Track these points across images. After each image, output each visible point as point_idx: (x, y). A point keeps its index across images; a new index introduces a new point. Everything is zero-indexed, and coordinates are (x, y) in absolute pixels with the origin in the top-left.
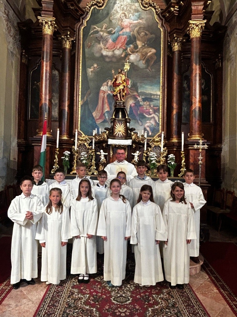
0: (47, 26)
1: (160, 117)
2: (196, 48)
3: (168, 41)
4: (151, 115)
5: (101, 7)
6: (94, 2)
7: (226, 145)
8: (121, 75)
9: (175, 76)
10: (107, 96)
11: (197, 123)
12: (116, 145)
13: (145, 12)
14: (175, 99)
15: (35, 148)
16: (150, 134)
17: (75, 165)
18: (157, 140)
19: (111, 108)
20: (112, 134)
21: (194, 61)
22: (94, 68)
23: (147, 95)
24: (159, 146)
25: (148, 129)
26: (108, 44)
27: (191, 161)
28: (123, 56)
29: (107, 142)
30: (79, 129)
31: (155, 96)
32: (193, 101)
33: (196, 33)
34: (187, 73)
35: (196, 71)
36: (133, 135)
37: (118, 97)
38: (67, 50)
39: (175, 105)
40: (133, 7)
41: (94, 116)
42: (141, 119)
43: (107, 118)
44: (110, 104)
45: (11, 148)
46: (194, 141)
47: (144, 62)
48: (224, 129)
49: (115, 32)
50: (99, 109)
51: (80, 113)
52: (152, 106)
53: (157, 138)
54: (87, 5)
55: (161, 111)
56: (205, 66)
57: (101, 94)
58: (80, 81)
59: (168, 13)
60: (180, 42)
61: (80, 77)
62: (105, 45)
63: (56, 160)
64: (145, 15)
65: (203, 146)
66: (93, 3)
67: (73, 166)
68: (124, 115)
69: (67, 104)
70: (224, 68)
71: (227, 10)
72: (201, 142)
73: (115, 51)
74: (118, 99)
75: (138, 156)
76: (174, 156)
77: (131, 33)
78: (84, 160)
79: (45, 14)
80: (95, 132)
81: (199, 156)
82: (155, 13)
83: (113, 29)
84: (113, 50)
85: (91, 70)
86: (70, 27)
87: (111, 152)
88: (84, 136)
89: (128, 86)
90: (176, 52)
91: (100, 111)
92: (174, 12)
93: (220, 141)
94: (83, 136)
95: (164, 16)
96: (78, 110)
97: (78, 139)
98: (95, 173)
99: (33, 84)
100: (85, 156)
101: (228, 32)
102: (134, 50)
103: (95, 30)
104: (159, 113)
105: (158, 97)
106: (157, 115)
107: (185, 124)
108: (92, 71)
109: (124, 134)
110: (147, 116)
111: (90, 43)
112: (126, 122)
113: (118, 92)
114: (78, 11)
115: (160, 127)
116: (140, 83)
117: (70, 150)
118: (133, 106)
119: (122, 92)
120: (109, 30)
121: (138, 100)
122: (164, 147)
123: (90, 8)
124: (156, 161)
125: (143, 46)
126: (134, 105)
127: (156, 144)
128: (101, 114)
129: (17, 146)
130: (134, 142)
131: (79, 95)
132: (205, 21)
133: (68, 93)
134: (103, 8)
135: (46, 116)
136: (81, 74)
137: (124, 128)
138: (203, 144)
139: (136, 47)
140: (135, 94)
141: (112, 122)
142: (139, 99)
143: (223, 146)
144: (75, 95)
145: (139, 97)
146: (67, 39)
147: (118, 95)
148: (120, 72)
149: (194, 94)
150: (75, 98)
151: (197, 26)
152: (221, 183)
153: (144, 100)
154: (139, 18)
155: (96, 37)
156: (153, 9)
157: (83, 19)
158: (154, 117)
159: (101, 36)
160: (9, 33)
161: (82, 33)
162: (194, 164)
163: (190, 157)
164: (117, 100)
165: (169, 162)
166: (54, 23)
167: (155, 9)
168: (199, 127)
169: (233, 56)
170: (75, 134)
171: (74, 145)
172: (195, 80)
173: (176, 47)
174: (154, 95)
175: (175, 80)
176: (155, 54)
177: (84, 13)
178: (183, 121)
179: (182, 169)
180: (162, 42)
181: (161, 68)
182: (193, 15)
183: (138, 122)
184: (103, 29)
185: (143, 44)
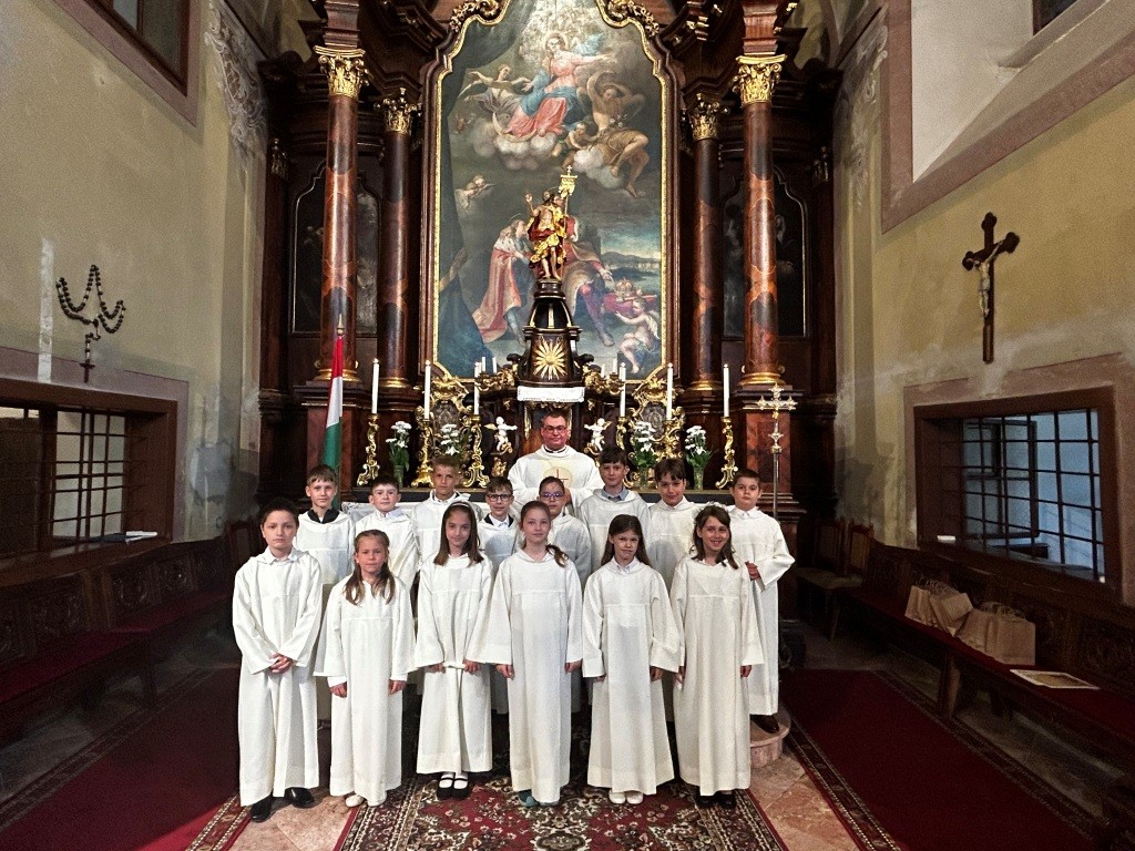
0: (340, 72)
1: (663, 323)
2: (757, 131)
3: (680, 112)
4: (636, 316)
5: (491, 18)
6: (473, 4)
7: (847, 398)
8: (551, 207)
9: (703, 208)
10: (514, 265)
11: (764, 340)
12: (539, 404)
13: (616, 33)
14: (703, 272)
15: (312, 415)
16: (636, 369)
17: (426, 461)
18: (654, 386)
19: (524, 299)
20: (527, 371)
21: (754, 169)
22: (477, 187)
23: (628, 262)
24: (661, 404)
25: (629, 355)
26: (515, 121)
27: (751, 443)
28: (555, 153)
29: (515, 394)
30: (435, 359)
31: (648, 265)
32: (754, 279)
33: (756, 91)
34: (735, 200)
35: (759, 196)
36: (587, 374)
37: (543, 269)
38: (399, 139)
39: (703, 290)
40: (583, 19)
41: (477, 321)
42: (608, 329)
43: (514, 326)
44: (521, 288)
45: (243, 414)
46: (759, 388)
47: (615, 169)
48: (842, 352)
49: (532, 88)
50: (490, 304)
51: (436, 313)
53: (655, 380)
54: (454, 14)
55: (663, 305)
56: (783, 180)
57: (497, 261)
58: (437, 223)
59: (679, 35)
60: (714, 113)
61: (438, 213)
62: (506, 125)
63: (372, 448)
64: (615, 41)
65: (783, 403)
66: (470, 7)
67: (420, 463)
68: (561, 319)
69: (399, 289)
70: (835, 184)
71: (841, 27)
72: (777, 390)
73: (533, 141)
74: (545, 274)
75: (603, 433)
76: (703, 432)
77: (578, 91)
78: (450, 445)
79: (334, 39)
80: (480, 367)
81: (772, 432)
82: (643, 36)
83: (526, 80)
84: (528, 136)
85: (467, 193)
86: (405, 75)
87: (527, 423)
88: (449, 380)
89: (572, 236)
90: (704, 142)
91: (494, 306)
92: (697, 32)
93: (832, 388)
94: (445, 378)
95: (668, 44)
96: (433, 305)
97: (433, 387)
98: (483, 484)
99: (303, 234)
100: (453, 435)
101: (847, 85)
102: (586, 137)
103: (476, 82)
104: (660, 312)
105: (657, 266)
106: (654, 318)
107: (732, 340)
108: (469, 197)
109: (562, 371)
110: (626, 320)
111: (462, 120)
112: (568, 338)
113: (543, 254)
114: (427, 31)
115: (664, 349)
116: (606, 228)
117: (411, 418)
118: (587, 294)
119: (555, 255)
120: (514, 82)
121: (601, 277)
122: (674, 406)
123: (463, 22)
124: (653, 446)
125: (611, 126)
126: (589, 289)
127: (652, 398)
128: (497, 316)
129: (261, 409)
130: (589, 394)
131: (433, 263)
132: (782, 58)
133: (404, 259)
134: (498, 21)
135: (340, 325)
136: (438, 206)
137: (562, 355)
138: (784, 398)
139: (592, 129)
140: (593, 258)
141: (527, 338)
142: (604, 272)
143: (838, 398)
144: (423, 264)
145: (603, 267)
146: (399, 109)
147: (545, 263)
148: (548, 200)
149: (754, 259)
150: (423, 272)
151: (760, 71)
152: (836, 501)
153: (617, 275)
154: (598, 49)
155: (481, 103)
156: (638, 24)
157: (442, 52)
158: (644, 324)
159: (494, 98)
160: (234, 89)
161: (440, 90)
162: (760, 453)
163: (749, 433)
164: (541, 276)
165: (688, 447)
166: (362, 63)
167: (644, 24)
168: (771, 350)
169: (860, 151)
170: (424, 373)
171: (422, 403)
172: (759, 220)
173: (704, 129)
174: (645, 261)
175: (701, 220)
176: (645, 148)
177: (445, 35)
178: (727, 333)
179: (726, 468)
180: (664, 115)
181: (664, 186)
182: (748, 40)
183: (601, 338)
184: (499, 80)
185: (612, 121)
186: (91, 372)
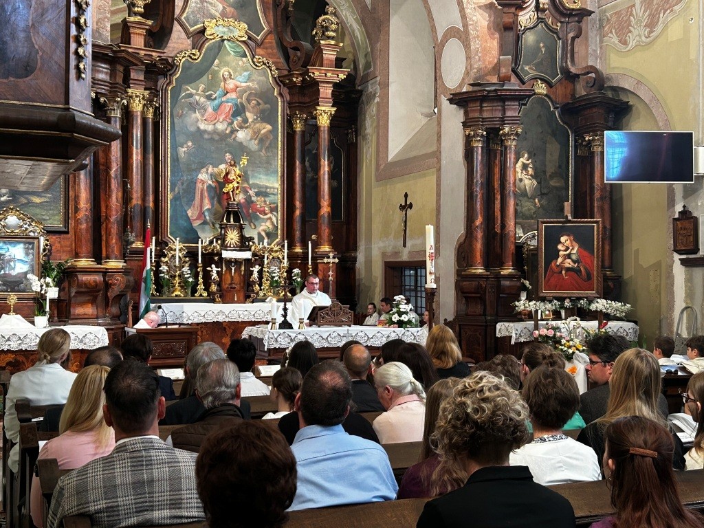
1: (279, 218)
5: (195, 60)
6: (187, 52)
7: (362, 254)
8: (234, 168)
9: (298, 164)
11: (326, 232)
12: (230, 259)
13: (257, 71)
16: (266, 240)
17: (178, 284)
18: (276, 249)
19: (212, 205)
20: (224, 244)
21: (322, 156)
22: (188, 147)
24: (278, 258)
25: (263, 234)
26: (207, 114)
28: (227, 132)
29: (221, 254)
30: (169, 234)
31: (272, 190)
32: (322, 204)
35: (324, 169)
36: (252, 246)
38: (150, 121)
39: (298, 204)
40: (240, 63)
41: (190, 215)
42: (253, 221)
43: (208, 218)
44: (211, 199)
47: (256, 142)
49: (216, 97)
50: (196, 206)
51: (169, 211)
52: (268, 203)
53: (276, 246)
54: (177, 57)
55: (279, 210)
56: (333, 137)
57: (199, 185)
58: (169, 165)
59: (288, 80)
60: (304, 119)
61: (169, 159)
62: (203, 116)
65: (333, 260)
69: (151, 198)
70: (358, 146)
72: (331, 255)
73: (216, 125)
74: (230, 198)
75: (258, 272)
76: (300, 271)
77: (239, 100)
79: (134, 84)
81: (329, 272)
82: (270, 76)
83: (213, 93)
84: (214, 122)
85: (183, 149)
90: (298, 132)
91: (198, 208)
95: (282, 82)
97: (169, 247)
98: (204, 295)
102: (243, 125)
103: (187, 92)
104: (277, 213)
105: (276, 191)
106: (275, 216)
108: (185, 152)
109: (238, 243)
110: (261, 216)
111: (181, 112)
112: (240, 228)
115: (279, 231)
116: (252, 171)
119: (235, 190)
120: (207, 94)
121: (250, 195)
123: (181, 61)
124: (279, 278)
125: (254, 119)
126: (244, 201)
127: (274, 254)
128: (199, 213)
131: (167, 185)
132: (335, 108)
133: (153, 183)
134: (198, 61)
136: (169, 155)
137: (237, 235)
139: (245, 121)
140: (246, 185)
141: (222, 228)
142: (251, 192)
143: (358, 254)
144: (161, 185)
148: (233, 165)
149: (322, 196)
151: (325, 113)
153: (257, 194)
155: (190, 103)
156: (268, 69)
157: (171, 75)
159: (197, 101)
161: (169, 94)
163: (319, 272)
164: (228, 199)
167: (271, 70)
168: (329, 237)
169: (369, 136)
171: (163, 256)
172: (324, 179)
173: (298, 127)
174: (271, 188)
175: (297, 170)
177: (173, 67)
180: (279, 116)
182: (321, 98)
183: (250, 225)
184: (199, 92)
185: (255, 117)
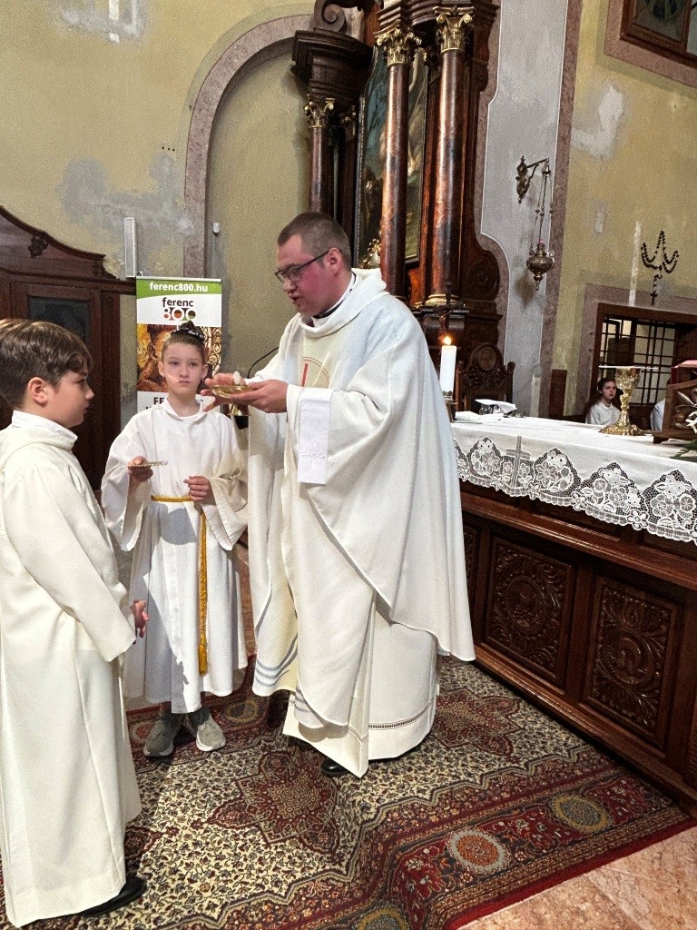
186: (656, 299)
